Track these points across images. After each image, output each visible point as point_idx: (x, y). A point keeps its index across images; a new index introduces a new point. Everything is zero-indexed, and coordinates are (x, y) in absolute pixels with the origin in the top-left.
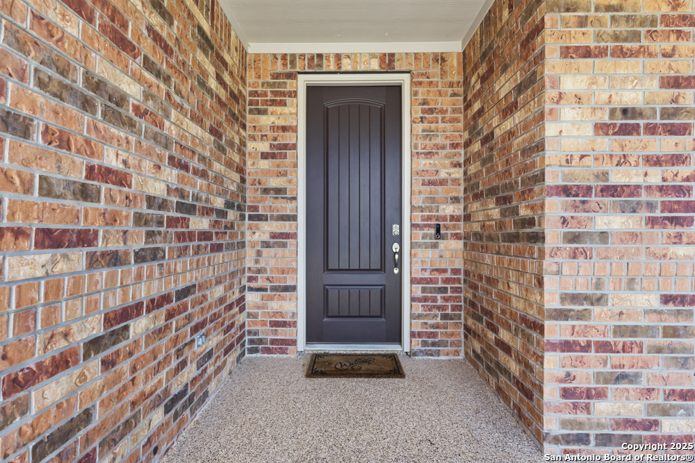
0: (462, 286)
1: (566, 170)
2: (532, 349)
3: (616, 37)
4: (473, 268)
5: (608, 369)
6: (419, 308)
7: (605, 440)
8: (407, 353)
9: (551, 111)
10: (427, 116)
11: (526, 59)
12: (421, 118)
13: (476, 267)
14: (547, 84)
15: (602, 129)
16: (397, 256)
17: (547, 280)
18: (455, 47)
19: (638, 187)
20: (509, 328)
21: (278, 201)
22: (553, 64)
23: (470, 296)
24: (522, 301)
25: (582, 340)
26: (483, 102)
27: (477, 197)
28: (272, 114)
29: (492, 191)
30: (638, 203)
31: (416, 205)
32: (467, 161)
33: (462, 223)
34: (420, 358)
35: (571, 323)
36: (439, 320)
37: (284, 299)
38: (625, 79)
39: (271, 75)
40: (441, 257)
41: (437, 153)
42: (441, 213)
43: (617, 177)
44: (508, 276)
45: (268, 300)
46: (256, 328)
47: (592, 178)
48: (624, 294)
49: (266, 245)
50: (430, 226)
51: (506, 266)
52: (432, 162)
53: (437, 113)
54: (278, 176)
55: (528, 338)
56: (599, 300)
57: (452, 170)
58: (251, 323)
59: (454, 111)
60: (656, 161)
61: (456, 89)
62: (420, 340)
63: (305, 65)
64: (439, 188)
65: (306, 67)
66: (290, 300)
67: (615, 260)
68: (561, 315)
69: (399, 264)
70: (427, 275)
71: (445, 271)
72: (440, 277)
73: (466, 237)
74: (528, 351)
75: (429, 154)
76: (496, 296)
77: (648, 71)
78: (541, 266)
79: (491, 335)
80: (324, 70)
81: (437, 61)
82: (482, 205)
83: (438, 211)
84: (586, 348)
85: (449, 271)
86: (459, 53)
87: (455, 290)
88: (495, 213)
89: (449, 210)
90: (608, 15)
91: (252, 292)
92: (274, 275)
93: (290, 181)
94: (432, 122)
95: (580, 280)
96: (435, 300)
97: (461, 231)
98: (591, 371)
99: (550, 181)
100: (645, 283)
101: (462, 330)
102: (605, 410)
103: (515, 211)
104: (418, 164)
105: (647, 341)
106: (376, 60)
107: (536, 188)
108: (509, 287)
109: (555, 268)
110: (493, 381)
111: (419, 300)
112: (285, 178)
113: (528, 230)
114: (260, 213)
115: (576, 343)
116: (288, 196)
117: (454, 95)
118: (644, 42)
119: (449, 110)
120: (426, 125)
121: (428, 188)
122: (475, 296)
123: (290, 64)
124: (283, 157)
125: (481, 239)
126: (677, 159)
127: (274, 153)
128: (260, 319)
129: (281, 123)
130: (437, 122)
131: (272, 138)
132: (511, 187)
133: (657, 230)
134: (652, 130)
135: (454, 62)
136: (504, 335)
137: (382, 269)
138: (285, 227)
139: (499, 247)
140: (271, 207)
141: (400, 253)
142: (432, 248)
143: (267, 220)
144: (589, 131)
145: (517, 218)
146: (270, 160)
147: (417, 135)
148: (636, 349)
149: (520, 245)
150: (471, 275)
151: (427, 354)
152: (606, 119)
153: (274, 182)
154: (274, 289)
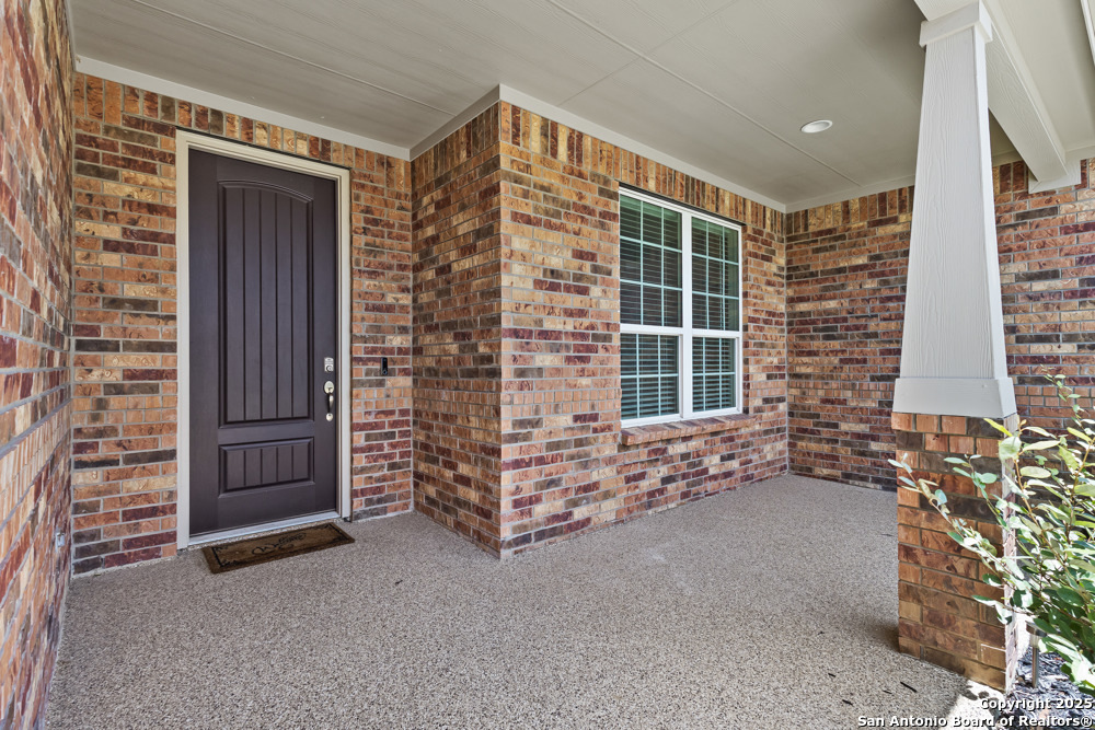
0: (411, 428)
1: (516, 315)
2: (491, 472)
3: (547, 213)
4: (426, 407)
5: (543, 478)
6: (362, 460)
7: (541, 535)
8: (345, 519)
9: (506, 264)
10: (371, 227)
11: (484, 210)
12: (364, 228)
13: (430, 404)
14: (503, 241)
15: (538, 284)
16: (331, 399)
17: (503, 409)
18: (402, 154)
19: (560, 332)
20: (467, 460)
21: (141, 321)
22: (506, 225)
23: (421, 438)
24: (481, 432)
25: (526, 457)
26: (438, 229)
27: (430, 329)
28: (127, 180)
29: (449, 326)
30: (561, 345)
31: (358, 335)
32: (417, 288)
33: (410, 357)
34: (364, 520)
35: (519, 444)
36: (385, 471)
37: (152, 473)
38: (552, 247)
39: (124, 117)
40: (388, 396)
41: (383, 274)
42: (387, 345)
43: (548, 325)
44: (467, 411)
45: (120, 478)
46: (94, 527)
47: (532, 323)
48: (552, 417)
49: (118, 390)
50: (374, 360)
51: (465, 400)
52: (377, 283)
53: (383, 226)
54: (140, 281)
55: (487, 464)
56: (537, 423)
57: (400, 296)
58: (82, 522)
59: (402, 227)
60: (570, 313)
61: (404, 203)
62: (363, 498)
63: (191, 120)
64: (386, 315)
65: (193, 123)
66: (164, 473)
67: (547, 390)
68: (513, 438)
69: (334, 409)
70: (371, 419)
71: (392, 413)
72: (386, 420)
73: (416, 373)
74: (487, 476)
75: (373, 274)
76: (454, 432)
77: (566, 243)
78: (498, 398)
79: (449, 474)
80: (224, 135)
81: (383, 164)
82: (437, 338)
83: (384, 342)
84: (528, 464)
85: (397, 412)
86: (407, 162)
87: (403, 434)
88: (454, 348)
89: (397, 341)
90: (542, 193)
91: (84, 469)
92: (132, 438)
93: (164, 291)
94: (377, 236)
95: (526, 408)
96: (380, 448)
97: (409, 366)
98: (532, 482)
99: (505, 325)
100: (565, 408)
101: (411, 479)
102: (541, 511)
103: (474, 348)
104: (361, 285)
105: (565, 452)
106: (305, 143)
107: (494, 330)
108: (469, 421)
109: (508, 399)
110: (450, 519)
111: (362, 450)
112: (154, 286)
113: (487, 366)
114: (102, 338)
115: (523, 460)
116: (159, 313)
117: (401, 208)
118: (563, 221)
119: (397, 225)
120: (370, 238)
121: (372, 315)
122: (428, 437)
123: (163, 110)
124: (149, 251)
125: (436, 374)
126: (582, 313)
127: (132, 244)
128: (101, 511)
129: (146, 197)
130: (383, 237)
131: (127, 220)
132: (470, 324)
133: (571, 366)
134: (568, 289)
135: (402, 171)
136: (463, 469)
137: (310, 415)
138: (155, 361)
139: (458, 382)
140: (125, 329)
141: (336, 394)
142: (377, 386)
143: (118, 351)
144: (530, 285)
145: (476, 355)
146: (125, 255)
147: (359, 249)
148: (559, 459)
149: (479, 380)
150: (424, 414)
151: (372, 515)
152: (541, 277)
153: (133, 291)
154: (130, 460)
